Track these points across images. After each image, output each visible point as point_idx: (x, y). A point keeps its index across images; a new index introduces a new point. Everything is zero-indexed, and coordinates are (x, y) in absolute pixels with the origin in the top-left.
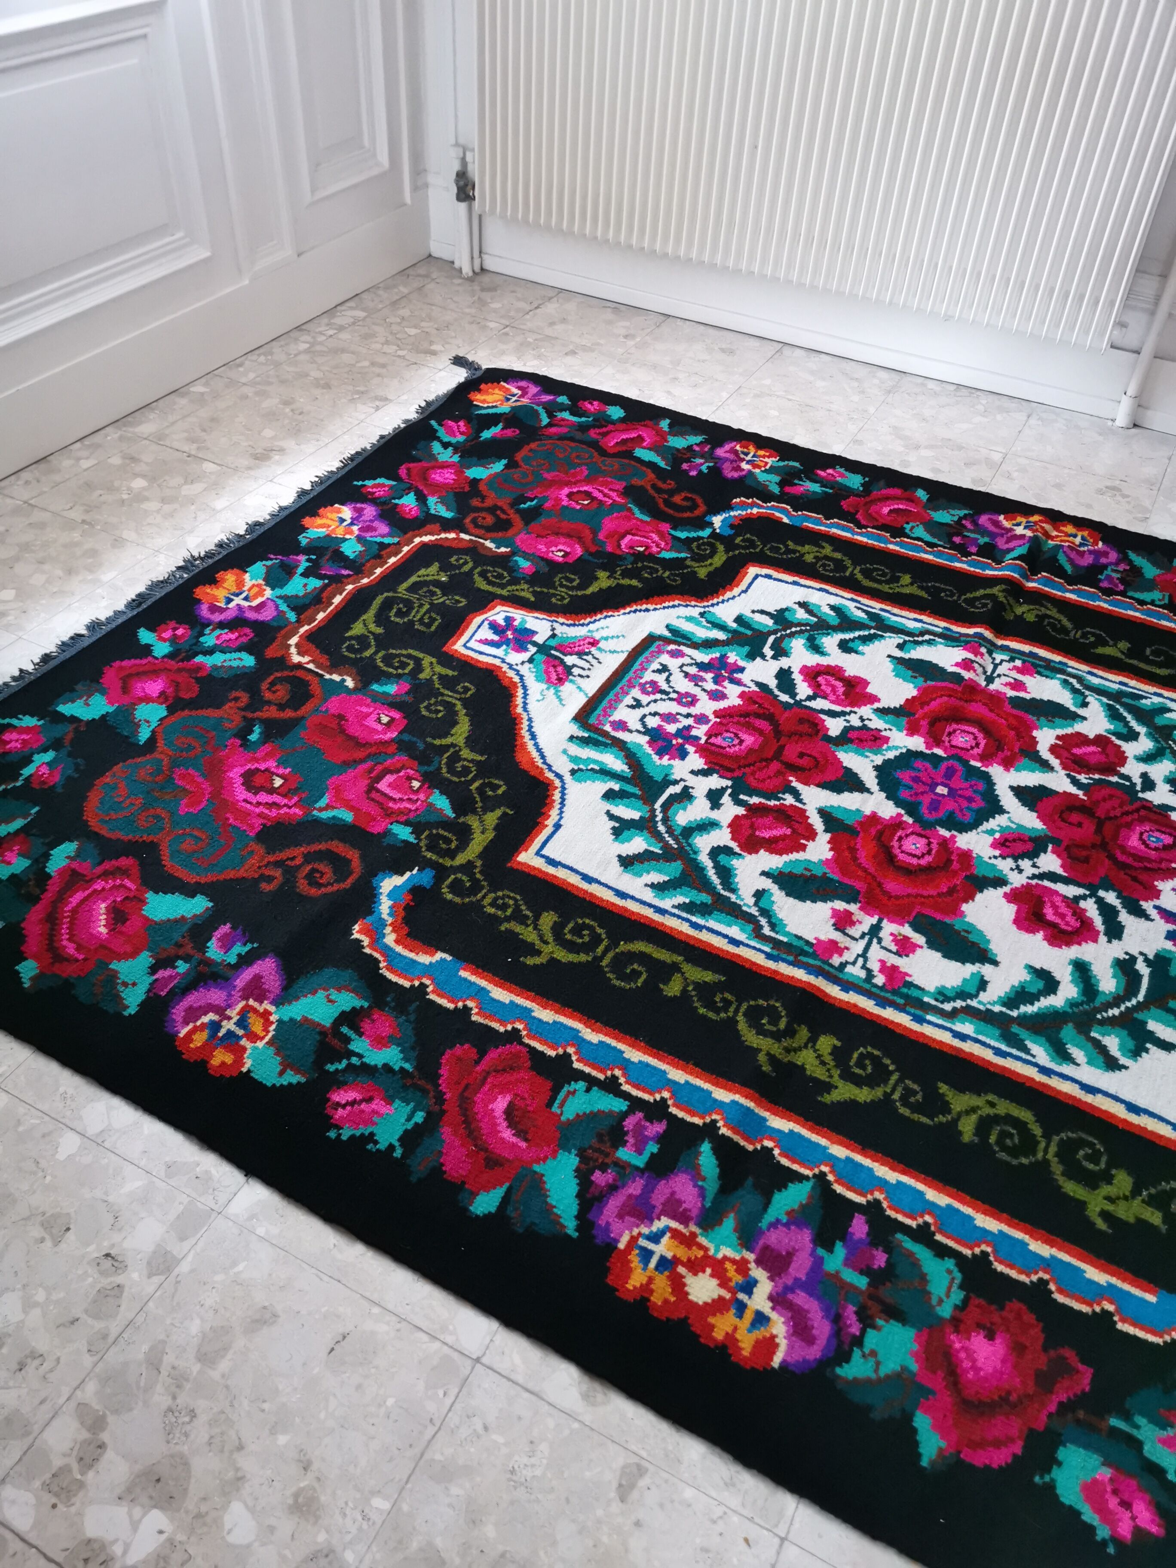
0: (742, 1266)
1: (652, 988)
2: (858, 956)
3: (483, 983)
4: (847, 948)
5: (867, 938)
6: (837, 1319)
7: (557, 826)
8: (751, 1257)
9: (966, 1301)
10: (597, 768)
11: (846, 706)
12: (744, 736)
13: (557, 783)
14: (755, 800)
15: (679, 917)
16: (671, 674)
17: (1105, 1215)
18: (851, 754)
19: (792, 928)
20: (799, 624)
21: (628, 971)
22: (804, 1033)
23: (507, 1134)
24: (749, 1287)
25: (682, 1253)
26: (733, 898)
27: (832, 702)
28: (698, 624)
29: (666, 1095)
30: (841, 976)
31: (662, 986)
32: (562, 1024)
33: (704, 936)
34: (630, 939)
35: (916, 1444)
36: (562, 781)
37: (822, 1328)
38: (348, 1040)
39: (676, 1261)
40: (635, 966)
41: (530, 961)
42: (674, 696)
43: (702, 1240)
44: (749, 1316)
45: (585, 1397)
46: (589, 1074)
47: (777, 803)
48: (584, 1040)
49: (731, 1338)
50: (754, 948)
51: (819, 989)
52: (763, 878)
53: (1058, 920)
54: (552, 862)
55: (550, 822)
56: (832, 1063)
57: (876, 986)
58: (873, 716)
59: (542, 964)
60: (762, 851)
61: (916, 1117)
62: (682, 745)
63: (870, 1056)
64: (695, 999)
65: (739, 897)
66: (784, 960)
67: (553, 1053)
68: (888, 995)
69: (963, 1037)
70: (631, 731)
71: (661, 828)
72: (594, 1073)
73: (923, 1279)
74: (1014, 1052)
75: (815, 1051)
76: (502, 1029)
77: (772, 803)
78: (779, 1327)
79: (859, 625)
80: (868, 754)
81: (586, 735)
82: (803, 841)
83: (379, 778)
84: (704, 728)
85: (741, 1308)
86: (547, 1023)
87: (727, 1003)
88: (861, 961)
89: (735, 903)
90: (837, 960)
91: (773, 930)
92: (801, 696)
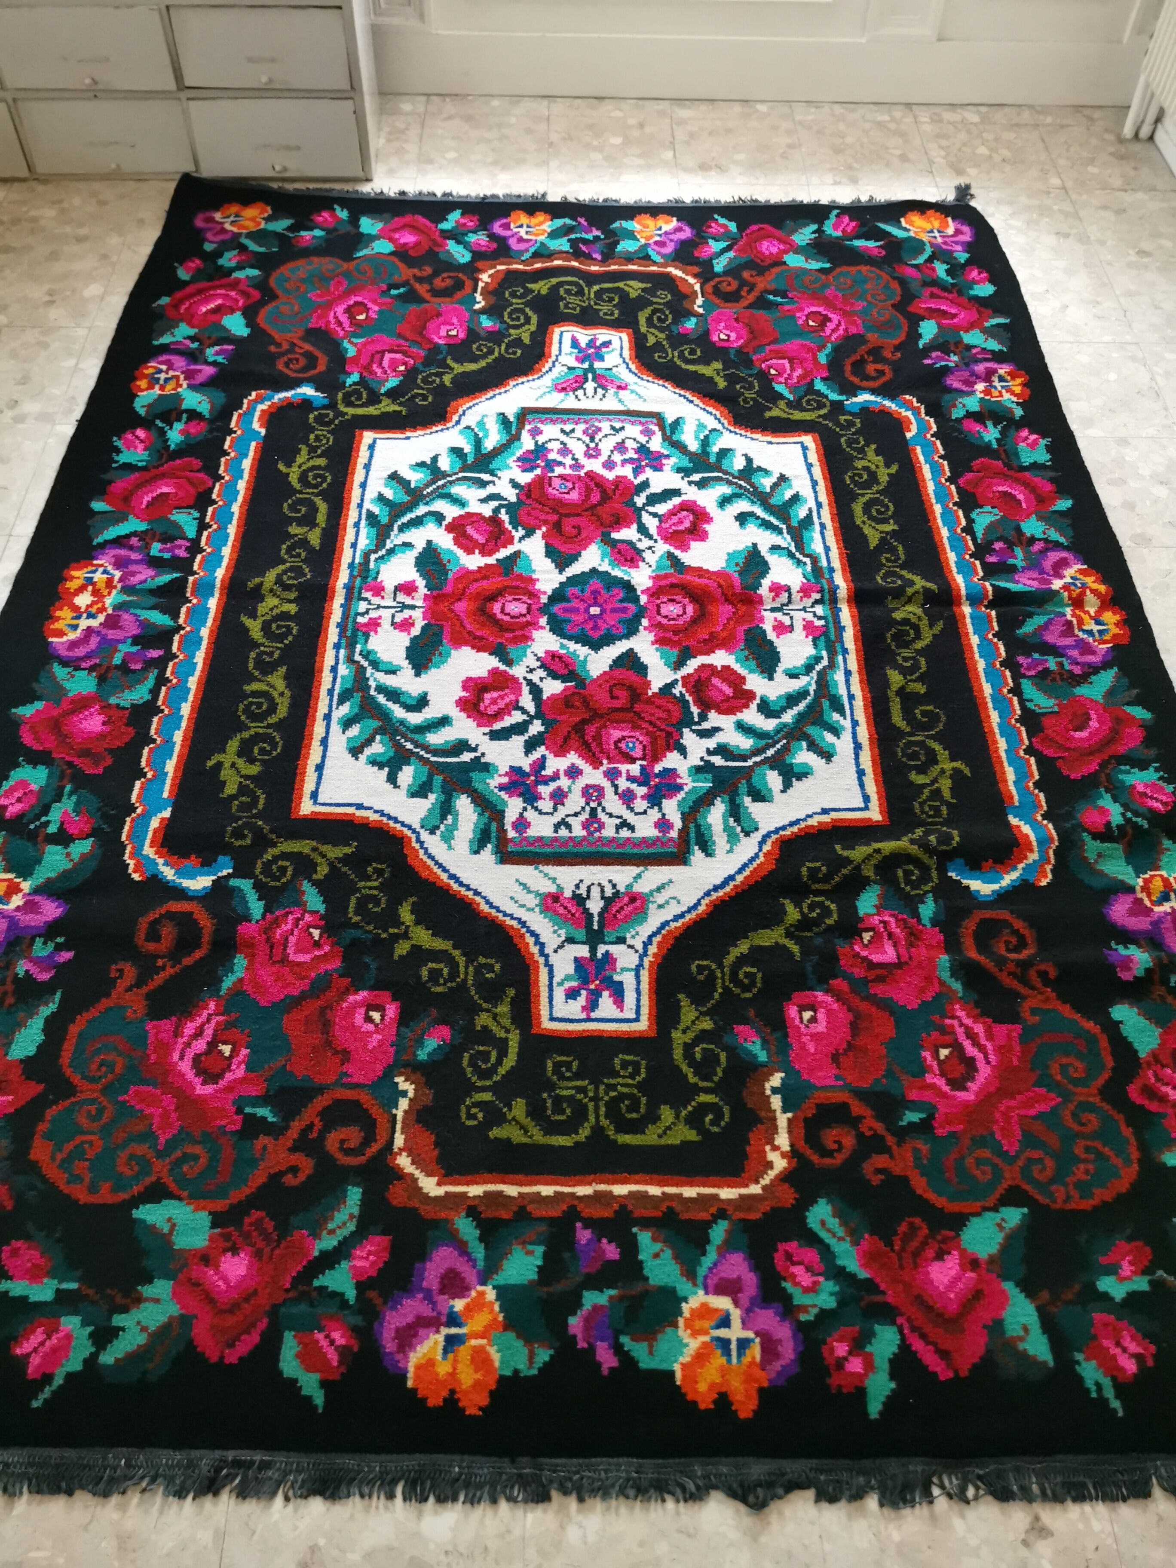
0: (103, 609)
1: (290, 521)
2: (379, 605)
3: (251, 454)
4: (383, 598)
5: (400, 606)
6: (88, 657)
7: (408, 438)
8: (110, 611)
9: (124, 708)
10: (481, 436)
11: (659, 535)
12: (575, 492)
13: (451, 424)
14: (505, 517)
15: (360, 514)
16: (614, 435)
17: (219, 765)
18: (599, 552)
20: (752, 485)
21: (298, 507)
22: (293, 595)
23: (147, 499)
24: (91, 616)
25: (101, 585)
26: (394, 533)
27: (659, 527)
28: (699, 432)
29: (209, 551)
31: (295, 525)
32: (238, 493)
33: (350, 531)
34: (325, 500)
35: (24, 704)
36: (455, 425)
37: (80, 652)
38: (179, 420)
39: (94, 584)
40: (304, 509)
42: (592, 445)
43: (114, 592)
44: (75, 622)
45: (6, 578)
46: (206, 516)
47: (510, 528)
48: (231, 506)
49: (58, 619)
50: (354, 555)
51: (334, 592)
52: (425, 542)
53: (487, 702)
54: (372, 447)
55: (408, 434)
56: (274, 614)
57: (355, 618)
58: (659, 553)
59: (281, 471)
60: (452, 535)
61: (251, 661)
62: (538, 467)
63: (290, 629)
64: (292, 541)
65: (397, 535)
66: (351, 571)
67: (214, 497)
68: (350, 625)
69: (334, 669)
70: (533, 439)
71: (440, 483)
72: (208, 518)
73: (130, 687)
74: (336, 698)
75: (280, 604)
76: (220, 472)
77: (508, 526)
78: (72, 636)
79: (786, 519)
80: (608, 561)
81: (512, 419)
82: (478, 551)
83: (391, 351)
84: (568, 471)
85: (78, 618)
86: (236, 488)
87: (297, 556)
88: (375, 606)
89: (390, 535)
90: (368, 595)
91: (376, 560)
92: (651, 509)
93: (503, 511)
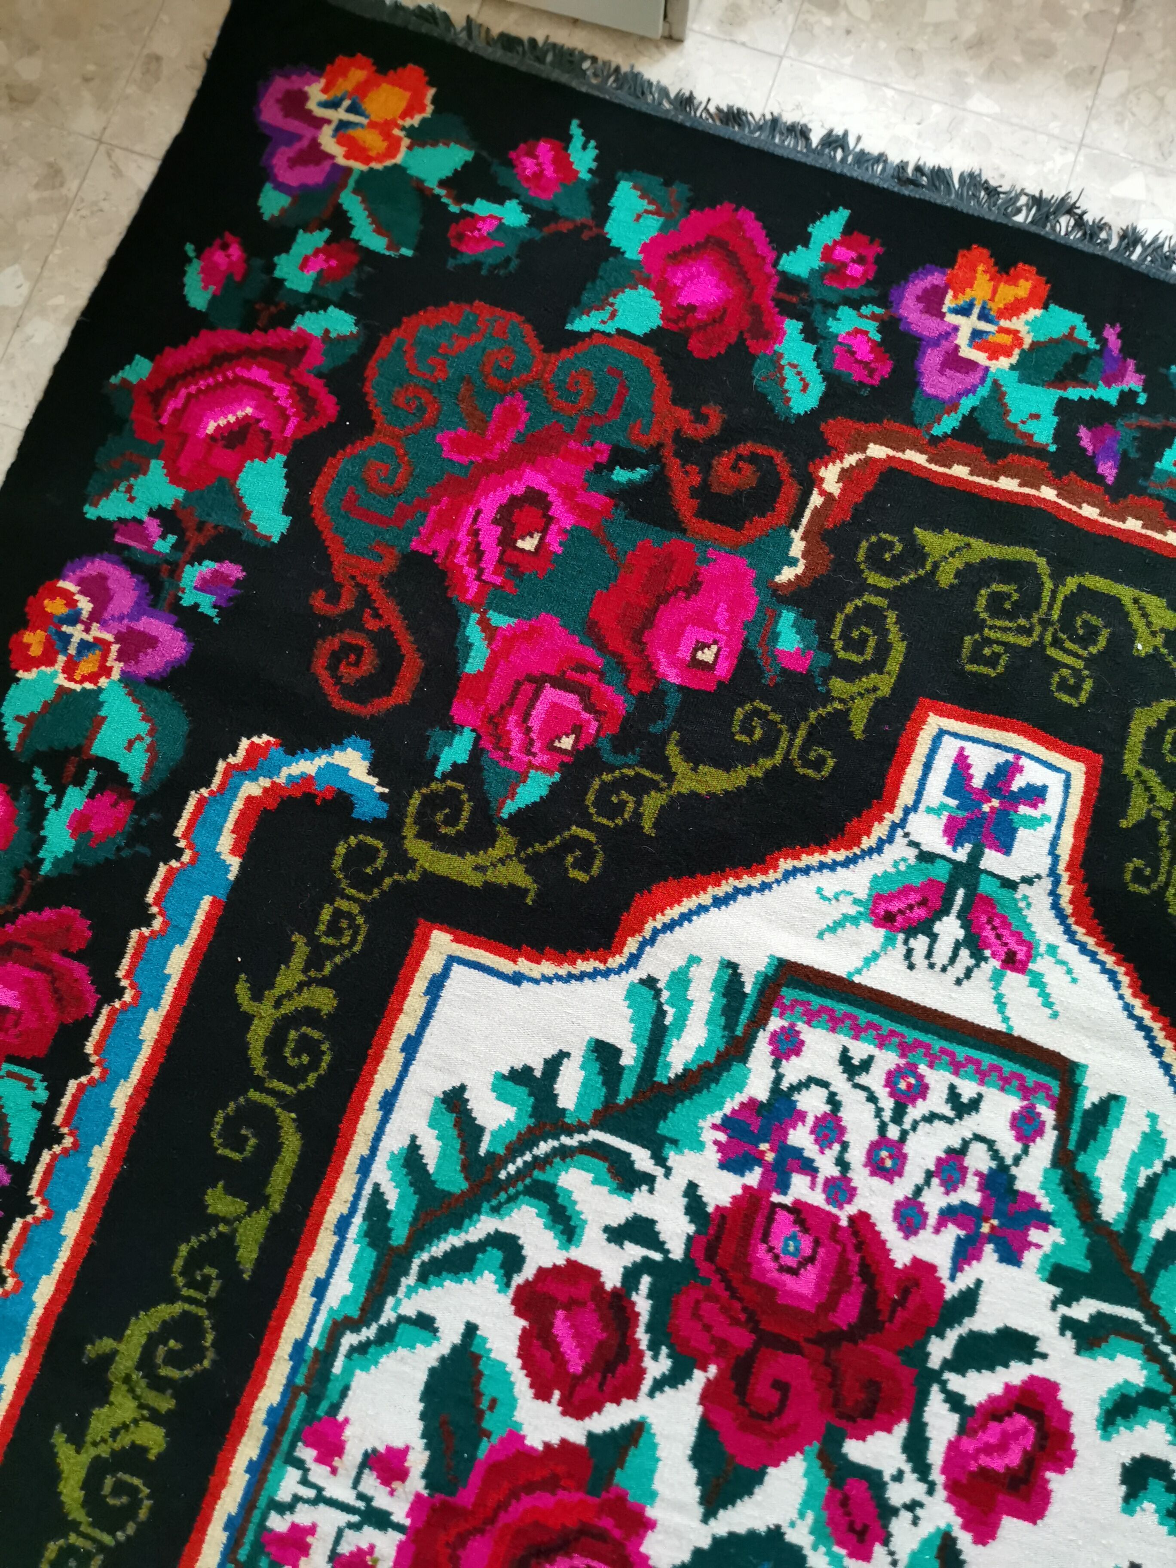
1: (216, 1171)
2: (320, 1490)
3: (194, 932)
4: (334, 1471)
5: (361, 1505)
7: (517, 979)
10: (668, 1020)
11: (944, 1470)
12: (810, 1273)
13: (615, 962)
14: (642, 1304)
15: (357, 1196)
16: (950, 1121)
18: (804, 1483)
19: (361, 1381)
21: (243, 1132)
22: (165, 1404)
26: (409, 1280)
27: (953, 1447)
28: (1137, 1160)
29: (40, 1211)
30: (278, 1461)
31: (220, 1184)
32: (137, 1053)
33: (326, 1240)
34: (302, 1125)
36: (623, 968)
38: (79, 782)
40: (252, 1142)
41: (242, 991)
42: (893, 1132)
46: (59, 1104)
47: (643, 1345)
48: (114, 1089)
50: (312, 1321)
52: (461, 1328)
54: (436, 986)
55: (524, 966)
56: (117, 1446)
57: (265, 1517)
58: (927, 1528)
59: (239, 1006)
60: (522, 1323)
62: (759, 1159)
63: (135, 1504)
64: (203, 1237)
65: (411, 1290)
66: (294, 1371)
67: (89, 1048)
68: (250, 1537)
70: (776, 1065)
71: (544, 1148)
72: (62, 1111)
75: (135, 1422)
76: (120, 974)
77: (643, 1337)
80: (810, 1516)
81: (748, 989)
82: (557, 1395)
83: (560, 684)
84: (817, 1199)
86: (138, 1032)
87: (203, 1286)
88: (311, 1493)
89: (397, 1284)
90: (307, 1454)
91: (353, 1350)
92: (955, 1382)
93: (646, 1281)
